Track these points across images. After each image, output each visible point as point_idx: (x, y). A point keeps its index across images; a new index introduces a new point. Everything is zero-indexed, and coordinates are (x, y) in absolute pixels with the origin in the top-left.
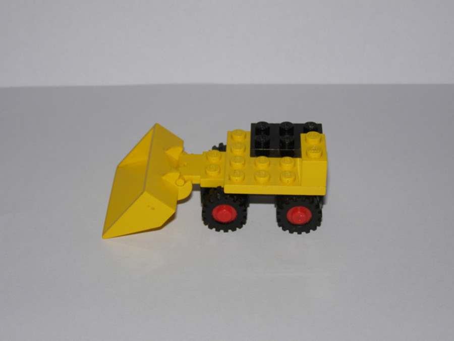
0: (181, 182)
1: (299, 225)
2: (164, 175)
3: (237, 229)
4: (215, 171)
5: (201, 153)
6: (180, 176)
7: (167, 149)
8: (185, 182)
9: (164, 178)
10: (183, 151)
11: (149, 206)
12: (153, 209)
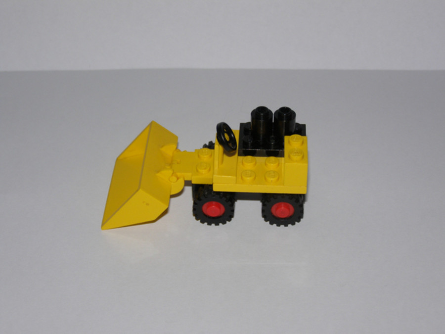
0: (174, 179)
1: (282, 219)
2: (158, 172)
3: (227, 222)
4: (205, 169)
5: (194, 151)
6: (173, 174)
7: (162, 147)
8: (178, 179)
9: (158, 175)
10: (177, 148)
11: (144, 202)
12: (147, 204)
